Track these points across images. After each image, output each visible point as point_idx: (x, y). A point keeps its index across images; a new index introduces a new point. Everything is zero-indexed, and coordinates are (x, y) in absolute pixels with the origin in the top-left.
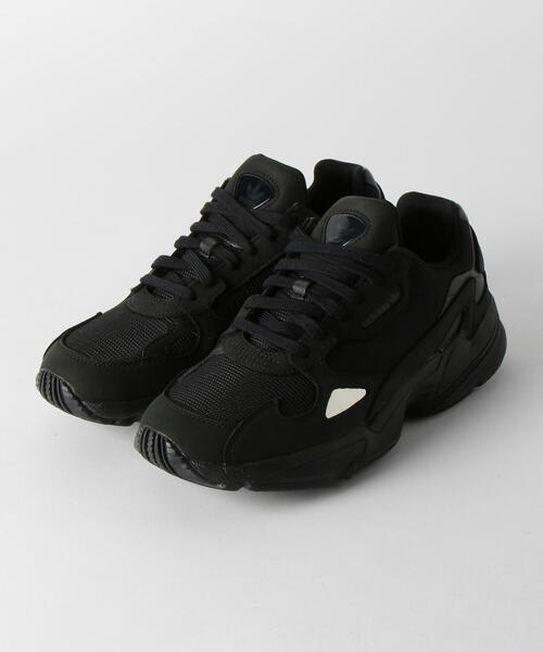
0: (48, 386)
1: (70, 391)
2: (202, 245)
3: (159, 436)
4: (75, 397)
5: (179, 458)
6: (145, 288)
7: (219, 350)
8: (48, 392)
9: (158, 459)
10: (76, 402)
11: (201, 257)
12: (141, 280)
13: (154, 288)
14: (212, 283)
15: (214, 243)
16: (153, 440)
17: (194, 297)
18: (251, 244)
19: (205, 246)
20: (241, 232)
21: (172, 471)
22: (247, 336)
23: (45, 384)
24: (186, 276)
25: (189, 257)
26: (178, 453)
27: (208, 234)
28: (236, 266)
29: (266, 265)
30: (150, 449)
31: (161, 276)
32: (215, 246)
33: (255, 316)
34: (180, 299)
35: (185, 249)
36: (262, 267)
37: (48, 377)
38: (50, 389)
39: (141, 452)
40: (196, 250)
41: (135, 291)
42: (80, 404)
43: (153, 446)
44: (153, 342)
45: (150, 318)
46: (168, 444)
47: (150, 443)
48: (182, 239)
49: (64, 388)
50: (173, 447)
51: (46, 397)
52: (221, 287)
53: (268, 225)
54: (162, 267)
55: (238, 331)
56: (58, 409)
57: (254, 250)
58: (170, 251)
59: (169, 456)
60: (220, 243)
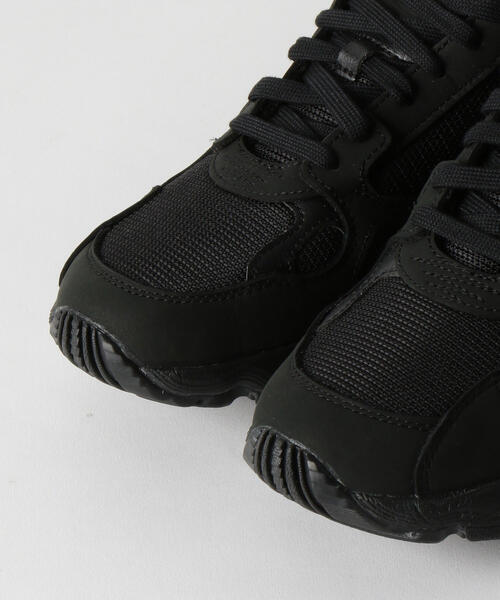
0: (75, 341)
1: (117, 350)
2: (342, 56)
3: (294, 448)
4: (127, 361)
5: (333, 489)
6: (239, 139)
7: (389, 269)
8: (75, 350)
9: (292, 489)
10: (129, 370)
11: (341, 81)
12: (231, 125)
13: (256, 141)
14: (367, 134)
15: (365, 54)
16: (283, 456)
17: (334, 161)
18: (434, 55)
19: (347, 60)
20: (417, 35)
21: (319, 508)
22: (441, 243)
23: (69, 336)
24: (315, 116)
25: (317, 80)
26: (331, 480)
27: (350, 35)
28: (408, 99)
29: (462, 92)
30: (276, 471)
31: (266, 119)
32: (367, 60)
33: (453, 203)
34: (309, 166)
35: (308, 63)
36: (455, 97)
37: (75, 324)
38: (80, 345)
39: (260, 472)
40: (331, 67)
41: (222, 145)
42: (137, 372)
43: (282, 466)
44: (263, 251)
45: (255, 202)
46: (310, 465)
47: (277, 461)
48: (302, 43)
49: (106, 346)
50: (321, 468)
51: (71, 357)
52: (383, 139)
53: (463, 17)
54: (267, 100)
55: (424, 233)
56: (95, 380)
57: (440, 67)
58: (280, 67)
59: (312, 485)
60: (376, 54)
